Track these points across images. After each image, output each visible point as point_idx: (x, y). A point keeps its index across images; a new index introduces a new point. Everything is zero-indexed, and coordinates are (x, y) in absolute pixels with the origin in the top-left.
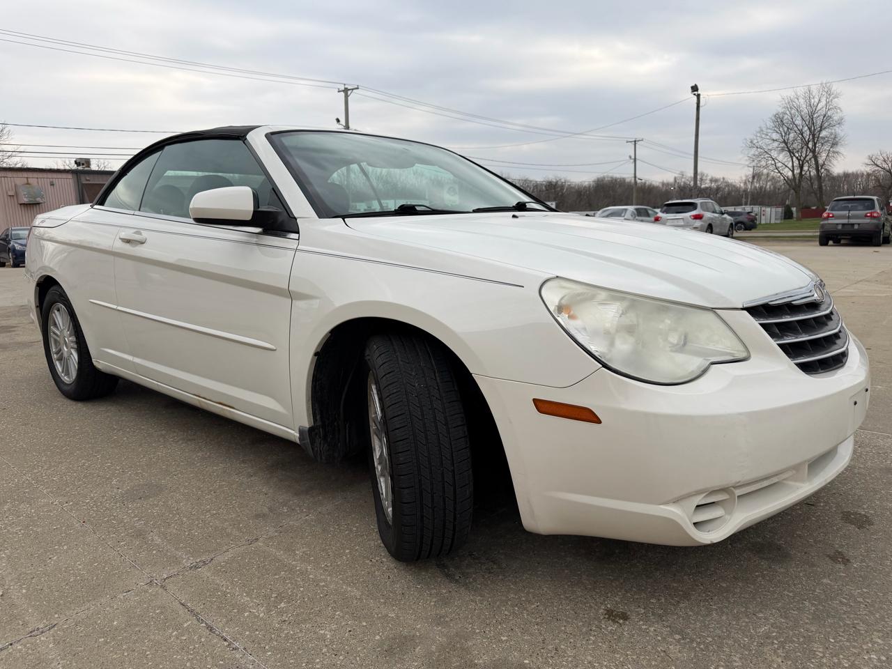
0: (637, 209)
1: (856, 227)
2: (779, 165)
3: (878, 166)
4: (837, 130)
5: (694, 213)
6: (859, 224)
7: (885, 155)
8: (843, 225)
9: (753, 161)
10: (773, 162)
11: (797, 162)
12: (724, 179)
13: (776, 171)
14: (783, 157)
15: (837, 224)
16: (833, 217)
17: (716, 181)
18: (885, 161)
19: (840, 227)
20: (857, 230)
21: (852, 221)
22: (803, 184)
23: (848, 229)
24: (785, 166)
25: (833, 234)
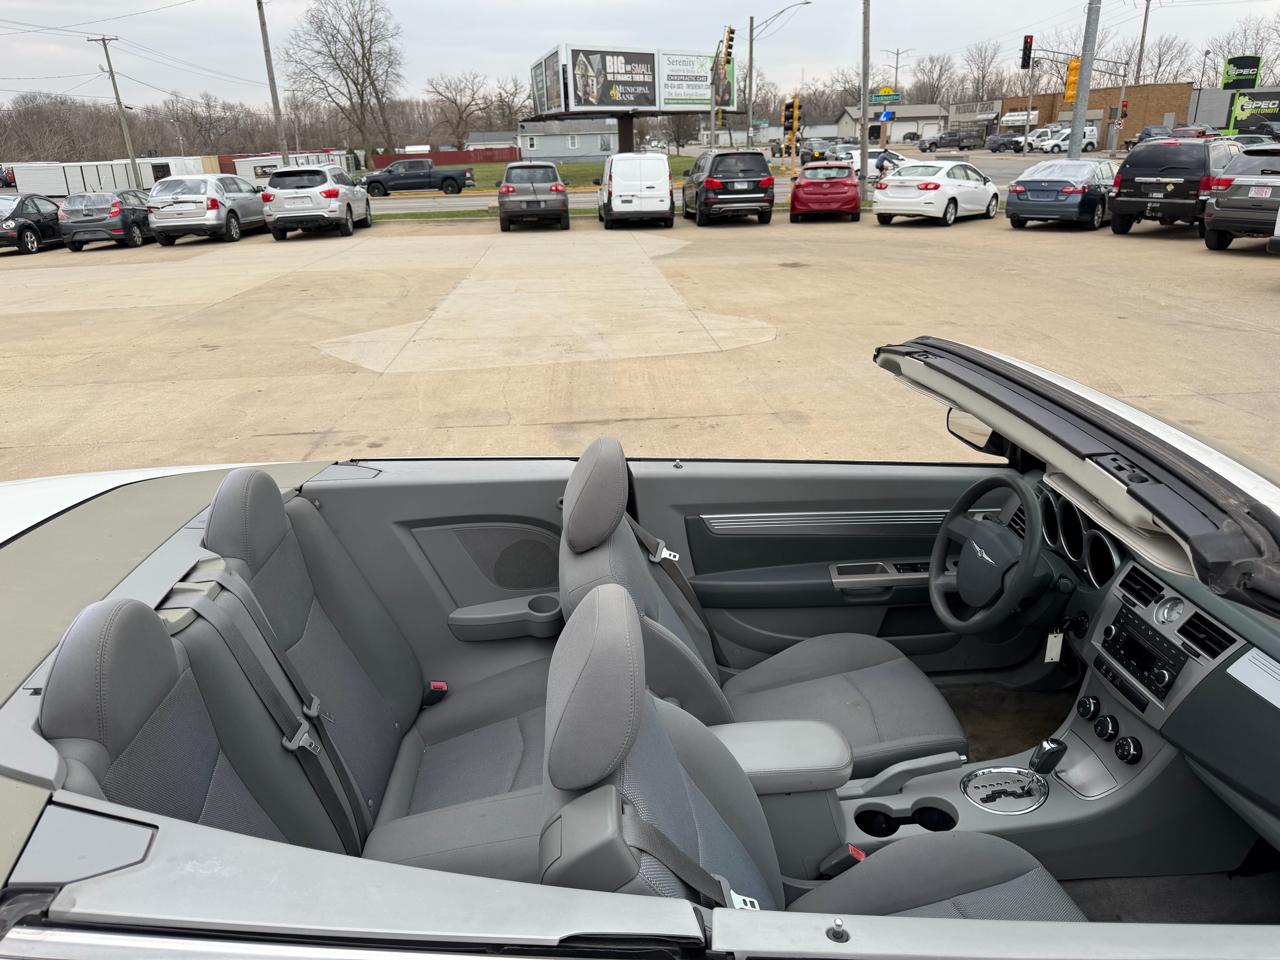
0: (221, 180)
1: (543, 205)
2: (331, 90)
3: (440, 94)
4: (395, 43)
5: (325, 187)
6: (545, 201)
7: (446, 80)
8: (528, 202)
9: (295, 82)
10: (322, 86)
11: (355, 88)
12: (241, 105)
13: (329, 99)
14: (335, 80)
15: (521, 202)
16: (514, 191)
17: (231, 108)
18: (447, 88)
19: (524, 206)
20: (544, 210)
21: (540, 197)
22: (368, 117)
23: (534, 208)
24: (337, 92)
25: (519, 216)
